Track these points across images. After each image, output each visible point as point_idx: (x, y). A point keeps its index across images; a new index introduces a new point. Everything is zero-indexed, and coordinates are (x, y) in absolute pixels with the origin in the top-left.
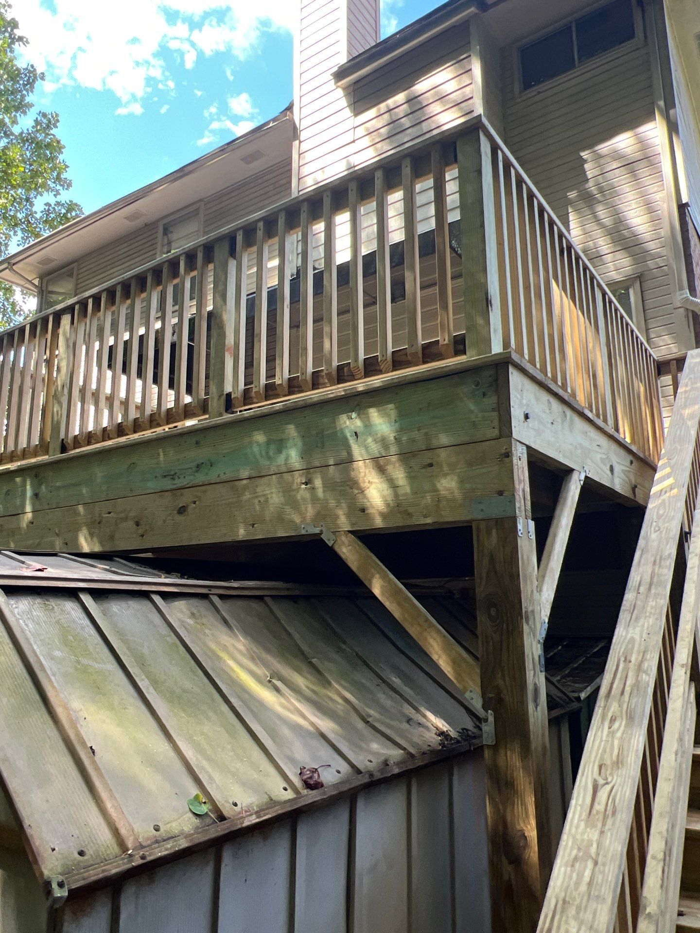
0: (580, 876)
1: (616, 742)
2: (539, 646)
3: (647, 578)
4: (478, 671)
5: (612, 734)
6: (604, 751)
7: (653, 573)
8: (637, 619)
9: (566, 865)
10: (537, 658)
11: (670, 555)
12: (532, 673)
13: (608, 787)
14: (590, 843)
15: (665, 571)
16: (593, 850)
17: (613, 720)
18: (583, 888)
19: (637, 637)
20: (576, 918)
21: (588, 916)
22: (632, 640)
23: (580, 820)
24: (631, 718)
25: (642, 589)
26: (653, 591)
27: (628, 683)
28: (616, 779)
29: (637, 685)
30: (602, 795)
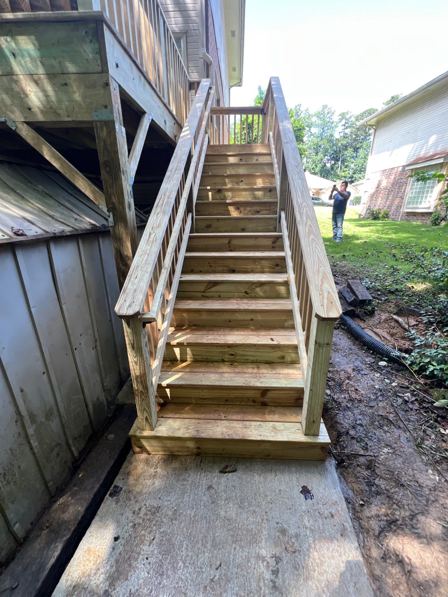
0: (143, 259)
1: (158, 220)
2: (130, 187)
3: (175, 167)
4: (104, 196)
5: (157, 218)
6: (154, 223)
7: (177, 165)
8: (170, 181)
9: (138, 257)
10: (129, 192)
11: (184, 159)
12: (127, 197)
13: (155, 234)
14: (147, 250)
15: (182, 165)
16: (148, 252)
17: (158, 214)
18: (144, 262)
19: (169, 188)
20: (140, 270)
21: (145, 269)
22: (167, 189)
23: (144, 244)
24: (164, 213)
25: (173, 171)
26: (176, 172)
27: (164, 202)
28: (157, 231)
29: (167, 202)
30: (152, 236)
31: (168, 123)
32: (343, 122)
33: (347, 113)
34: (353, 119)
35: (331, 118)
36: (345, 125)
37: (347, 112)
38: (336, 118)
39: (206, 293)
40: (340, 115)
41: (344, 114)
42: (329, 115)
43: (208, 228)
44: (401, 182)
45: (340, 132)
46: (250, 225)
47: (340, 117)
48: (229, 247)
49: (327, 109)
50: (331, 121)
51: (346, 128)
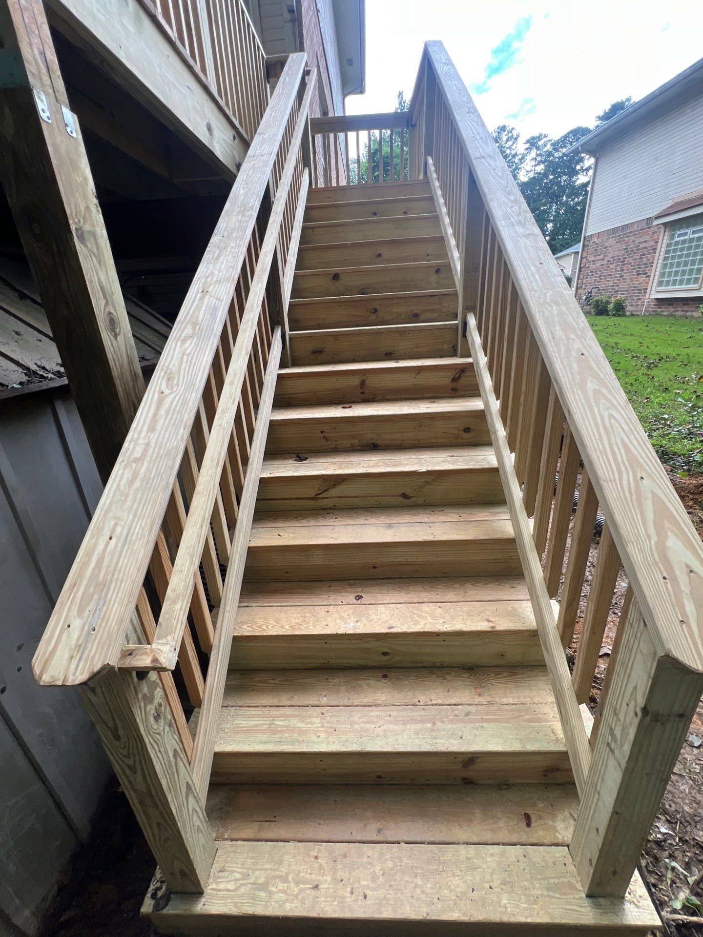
3: (231, 225)
15: (247, 219)
25: (226, 234)
26: (234, 235)
31: (216, 132)
32: (534, 153)
33: (539, 138)
34: (549, 147)
35: (513, 147)
36: (536, 159)
37: (538, 135)
38: (520, 147)
39: (319, 501)
40: (528, 141)
41: (533, 138)
42: (510, 143)
43: (318, 356)
44: (645, 248)
45: (528, 172)
46: (403, 346)
47: (528, 145)
48: (363, 393)
49: (506, 133)
50: (513, 152)
51: (538, 164)
